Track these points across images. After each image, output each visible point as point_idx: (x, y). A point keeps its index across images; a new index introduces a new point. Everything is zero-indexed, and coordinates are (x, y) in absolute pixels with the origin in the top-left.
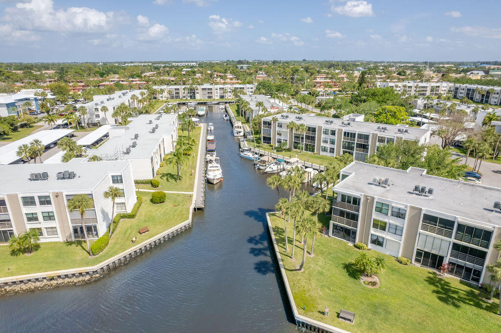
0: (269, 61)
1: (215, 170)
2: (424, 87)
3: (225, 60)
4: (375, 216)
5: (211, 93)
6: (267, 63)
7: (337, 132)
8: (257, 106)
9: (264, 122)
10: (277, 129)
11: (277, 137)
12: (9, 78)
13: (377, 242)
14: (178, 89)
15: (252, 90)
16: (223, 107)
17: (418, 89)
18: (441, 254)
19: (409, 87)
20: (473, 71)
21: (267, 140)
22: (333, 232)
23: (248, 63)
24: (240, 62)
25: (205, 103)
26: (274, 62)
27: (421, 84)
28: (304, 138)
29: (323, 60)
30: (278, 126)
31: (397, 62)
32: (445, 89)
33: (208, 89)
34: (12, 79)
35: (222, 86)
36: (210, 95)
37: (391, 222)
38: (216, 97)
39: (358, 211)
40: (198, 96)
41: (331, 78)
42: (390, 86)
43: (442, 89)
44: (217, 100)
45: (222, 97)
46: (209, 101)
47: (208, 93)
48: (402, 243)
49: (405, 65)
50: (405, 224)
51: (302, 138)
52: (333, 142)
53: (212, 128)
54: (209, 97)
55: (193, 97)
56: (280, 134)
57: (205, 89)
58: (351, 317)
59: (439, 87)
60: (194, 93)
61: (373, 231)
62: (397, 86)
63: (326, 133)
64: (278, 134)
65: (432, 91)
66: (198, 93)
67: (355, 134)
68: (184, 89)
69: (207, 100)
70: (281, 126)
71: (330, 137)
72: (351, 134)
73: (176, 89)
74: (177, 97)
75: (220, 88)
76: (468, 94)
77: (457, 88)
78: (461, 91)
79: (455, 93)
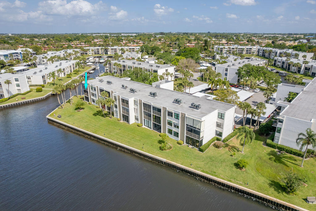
5: (116, 51)
7: (132, 67)
12: (18, 42)
14: (99, 49)
19: (232, 48)
28: (122, 70)
32: (255, 50)
33: (115, 49)
34: (19, 43)
38: (119, 53)
40: (109, 53)
42: (221, 48)
47: (115, 51)
55: (106, 53)
58: (60, 117)
59: (251, 49)
60: (107, 51)
62: (224, 48)
63: (129, 68)
64: (113, 69)
65: (247, 51)
66: (109, 51)
68: (101, 49)
73: (97, 49)
74: (98, 53)
76: (263, 53)
77: (259, 50)
78: (261, 51)
79: (258, 52)
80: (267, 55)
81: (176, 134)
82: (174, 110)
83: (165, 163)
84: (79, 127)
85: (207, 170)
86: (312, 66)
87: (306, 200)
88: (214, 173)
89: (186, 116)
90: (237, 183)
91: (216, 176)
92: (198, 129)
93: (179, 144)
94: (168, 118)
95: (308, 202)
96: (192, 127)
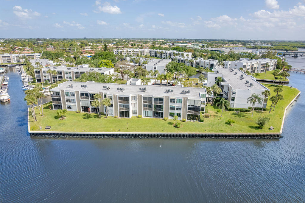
0: (60, 39)
1: (4, 95)
2: (137, 51)
3: (29, 38)
4: (66, 97)
6: (58, 40)
7: (71, 72)
8: (36, 64)
9: (36, 71)
10: (43, 74)
11: (44, 78)
13: (70, 107)
15: (39, 57)
16: (19, 67)
17: (134, 53)
18: (88, 106)
19: (130, 51)
20: (168, 44)
21: (39, 80)
22: (55, 108)
23: (44, 40)
24: (38, 40)
25: (6, 66)
26: (63, 40)
27: (135, 50)
28: (57, 77)
29: (97, 38)
30: (44, 73)
31: (137, 39)
33: (7, 57)
35: (17, 55)
36: (9, 60)
37: (71, 98)
38: (14, 61)
39: (60, 97)
41: (91, 48)
42: (120, 52)
43: (146, 52)
44: (15, 63)
45: (19, 62)
46: (8, 64)
48: (77, 105)
49: (141, 40)
50: (75, 98)
51: (56, 77)
52: (70, 78)
53: (8, 78)
54: (9, 62)
56: (45, 77)
57: (5, 57)
58: (49, 128)
59: (144, 51)
61: (67, 103)
62: (123, 52)
63: (67, 74)
64: (44, 77)
67: (79, 73)
69: (7, 64)
70: (45, 73)
71: (69, 75)
72: (78, 73)
75: (16, 56)
76: (155, 54)
77: (151, 52)
78: (153, 53)
79: (151, 54)
80: (158, 55)
81: (179, 115)
82: (176, 97)
83: (186, 135)
84: (84, 131)
85: (217, 131)
86: (200, 61)
87: (270, 129)
88: (222, 131)
89: (188, 99)
90: (237, 132)
91: (224, 132)
92: (198, 106)
93: (184, 122)
94: (171, 104)
95: (271, 129)
96: (193, 106)
